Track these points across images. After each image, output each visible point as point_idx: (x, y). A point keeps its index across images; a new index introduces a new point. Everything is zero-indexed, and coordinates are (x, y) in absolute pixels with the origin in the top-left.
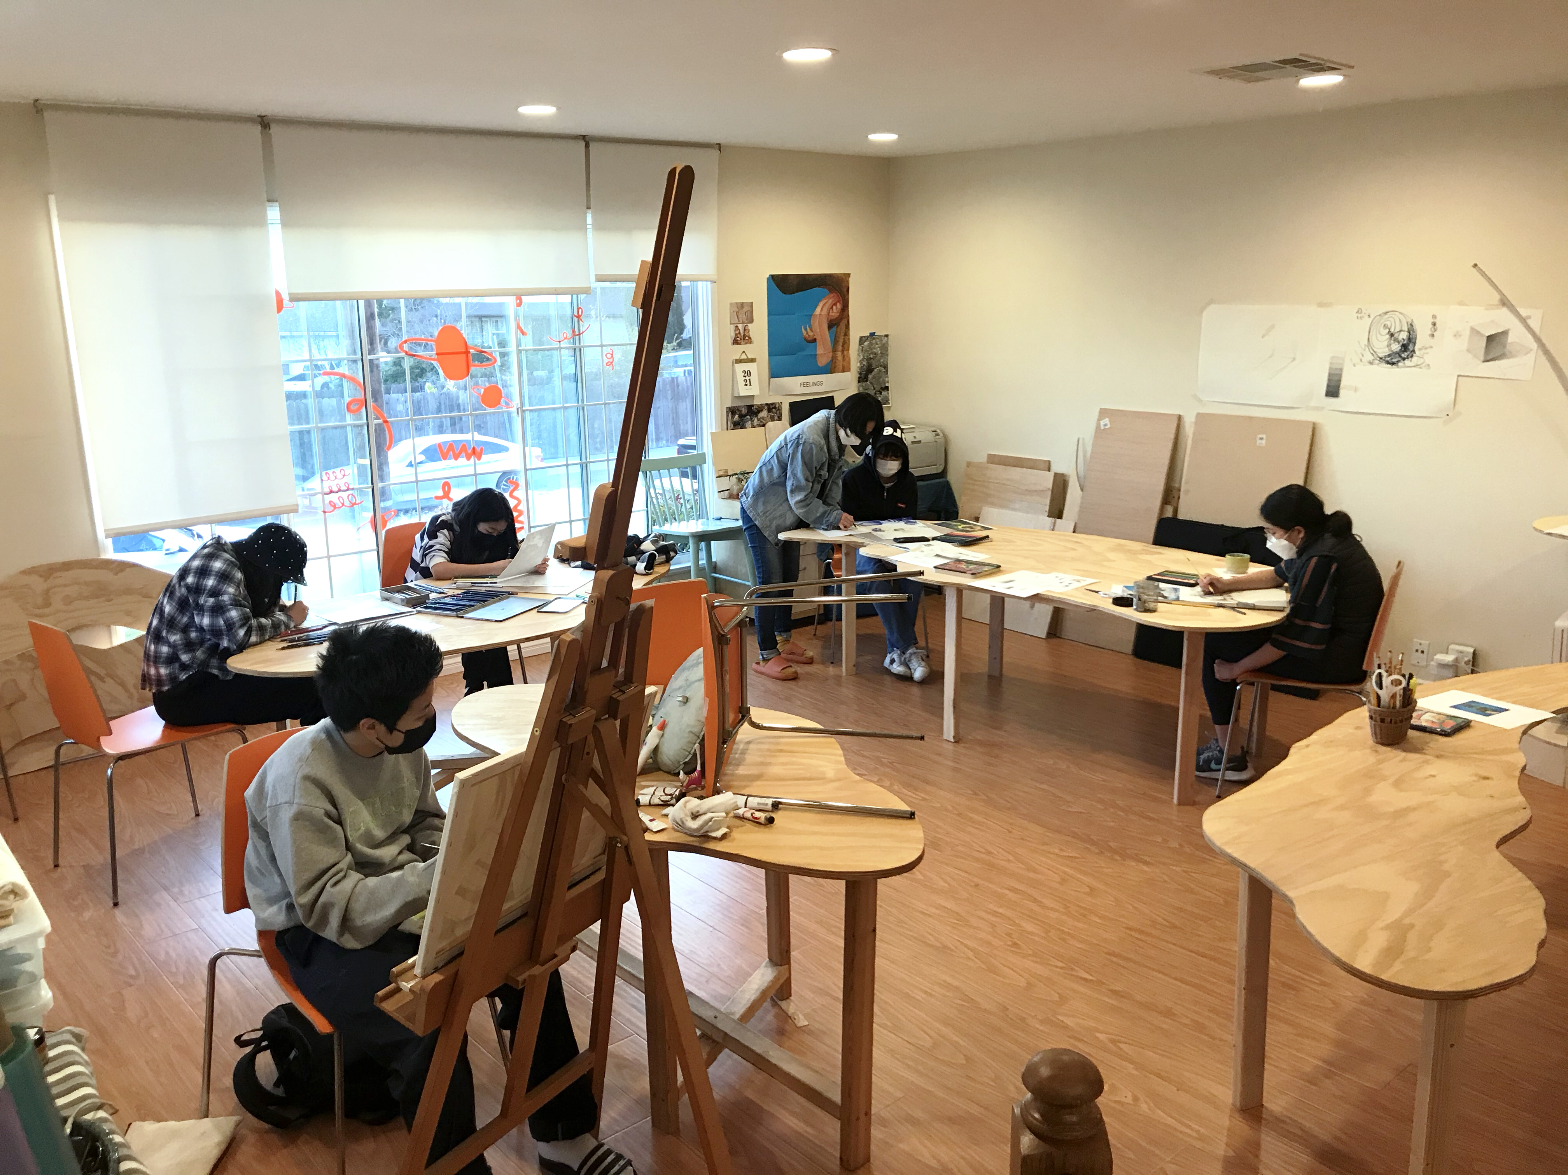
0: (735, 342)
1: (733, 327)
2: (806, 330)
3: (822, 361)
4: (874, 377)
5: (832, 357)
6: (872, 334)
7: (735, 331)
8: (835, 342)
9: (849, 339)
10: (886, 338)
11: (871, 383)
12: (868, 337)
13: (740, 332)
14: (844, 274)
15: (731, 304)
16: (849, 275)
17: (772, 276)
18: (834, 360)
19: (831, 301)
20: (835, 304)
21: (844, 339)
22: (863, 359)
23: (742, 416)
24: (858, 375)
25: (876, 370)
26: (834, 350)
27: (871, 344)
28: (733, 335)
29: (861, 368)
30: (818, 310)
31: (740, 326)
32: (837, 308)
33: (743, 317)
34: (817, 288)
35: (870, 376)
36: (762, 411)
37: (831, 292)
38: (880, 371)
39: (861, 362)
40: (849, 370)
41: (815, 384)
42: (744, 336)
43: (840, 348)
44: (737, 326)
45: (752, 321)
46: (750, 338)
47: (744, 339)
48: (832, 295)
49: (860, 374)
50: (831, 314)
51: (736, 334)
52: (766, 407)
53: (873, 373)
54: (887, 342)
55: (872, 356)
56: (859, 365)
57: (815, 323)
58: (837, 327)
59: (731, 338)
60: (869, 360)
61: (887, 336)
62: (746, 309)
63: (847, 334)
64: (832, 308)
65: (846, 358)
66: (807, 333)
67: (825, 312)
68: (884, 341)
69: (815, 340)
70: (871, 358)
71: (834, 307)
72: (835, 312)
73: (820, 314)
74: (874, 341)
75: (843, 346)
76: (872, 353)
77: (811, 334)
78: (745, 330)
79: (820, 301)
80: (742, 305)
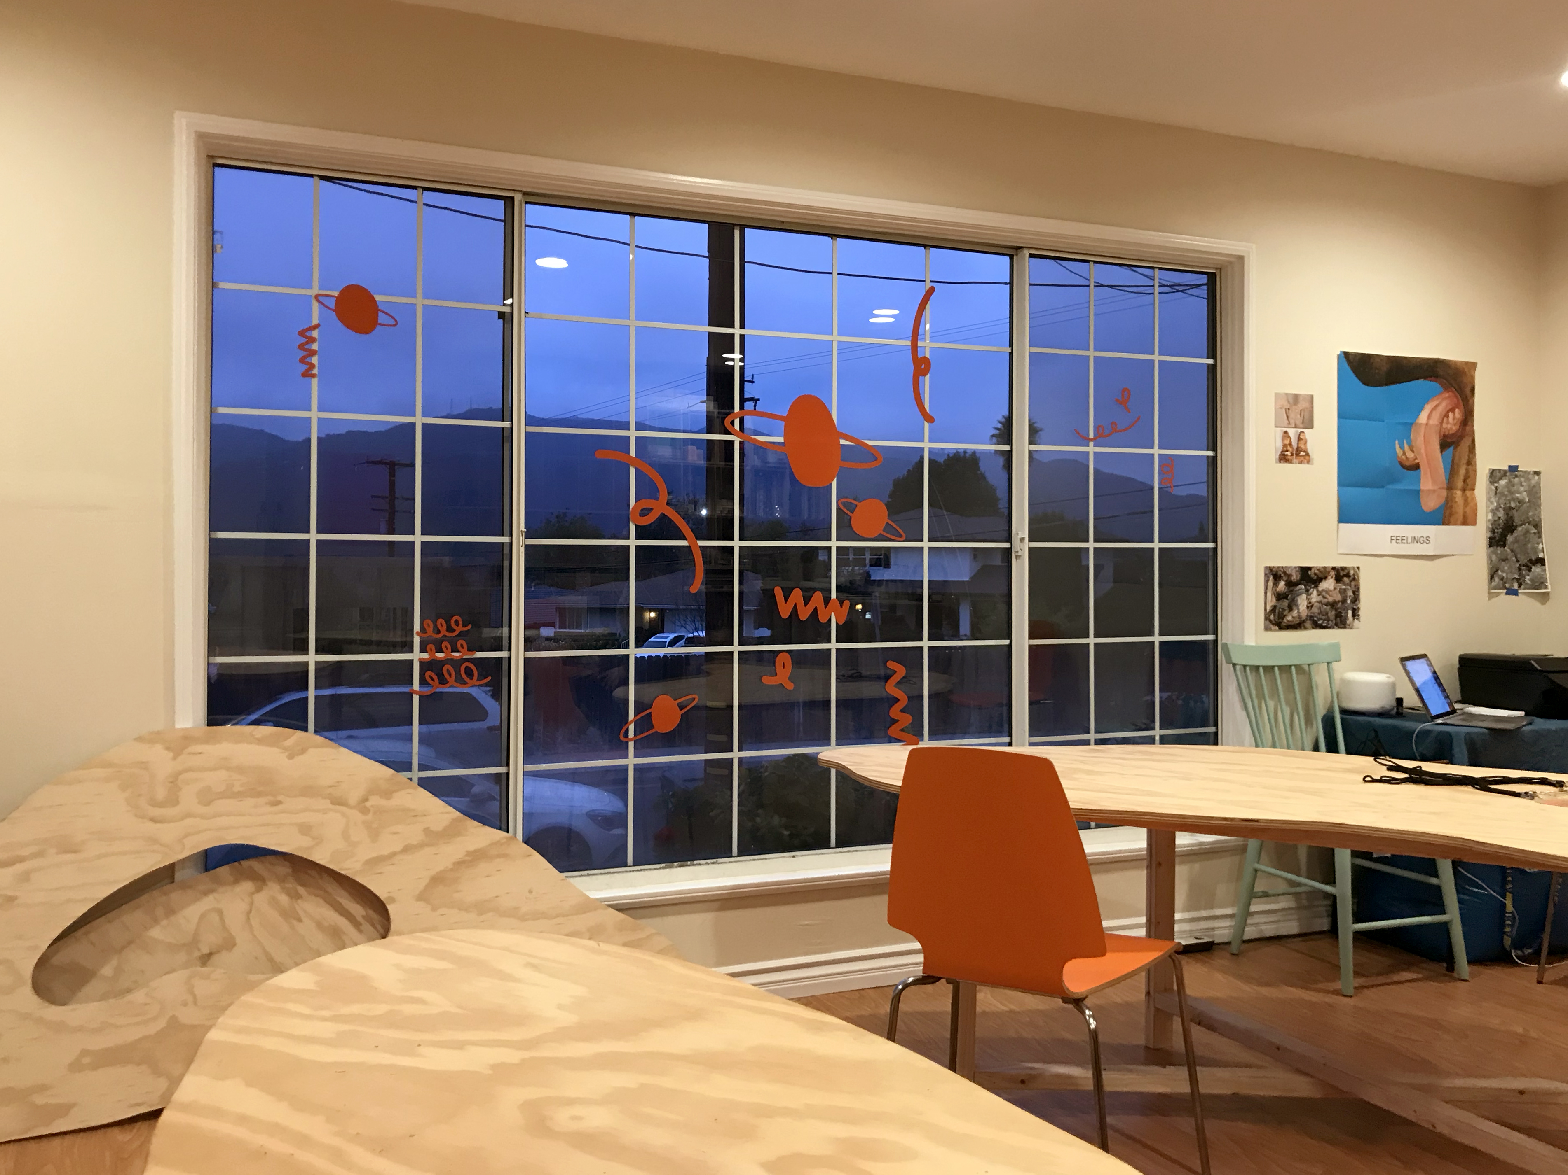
0: (1283, 458)
1: (1279, 432)
2: (1402, 447)
3: (1430, 503)
4: (1516, 541)
5: (1447, 498)
6: (1513, 469)
7: (1283, 440)
8: (1452, 472)
9: (1475, 471)
10: (1536, 477)
11: (1512, 551)
12: (1505, 472)
13: (1290, 444)
14: (1467, 363)
15: (1277, 395)
16: (1474, 365)
17: (1346, 354)
18: (1448, 503)
19: (1444, 404)
20: (1452, 410)
21: (1467, 470)
22: (1497, 509)
23: (1290, 584)
24: (1489, 535)
25: (1520, 529)
26: (1450, 487)
27: (1511, 484)
28: (1279, 445)
29: (1495, 522)
30: (1423, 418)
31: (1292, 432)
32: (1454, 418)
33: (1295, 416)
34: (1421, 381)
35: (1510, 538)
36: (1325, 578)
37: (1446, 389)
38: (1527, 532)
39: (1494, 512)
40: (1474, 523)
41: (1416, 540)
42: (1298, 450)
43: (1460, 484)
44: (1286, 432)
45: (1310, 426)
46: (1307, 454)
47: (1297, 455)
48: (1447, 395)
49: (1493, 531)
50: (1444, 425)
51: (1285, 446)
52: (1333, 573)
53: (1515, 534)
54: (1538, 483)
55: (1513, 505)
56: (1490, 516)
57: (1419, 440)
58: (1455, 448)
59: (1276, 451)
60: (1508, 510)
61: (1537, 473)
62: (1303, 405)
63: (1471, 462)
64: (1447, 416)
65: (1470, 502)
66: (1404, 454)
67: (1434, 421)
68: (1533, 482)
69: (1416, 467)
70: (1511, 508)
71: (1451, 415)
72: (1452, 424)
73: (1427, 424)
74: (1517, 480)
75: (1464, 481)
76: (1514, 500)
77: (1410, 455)
78: (1299, 439)
79: (1427, 402)
80: (1296, 397)
